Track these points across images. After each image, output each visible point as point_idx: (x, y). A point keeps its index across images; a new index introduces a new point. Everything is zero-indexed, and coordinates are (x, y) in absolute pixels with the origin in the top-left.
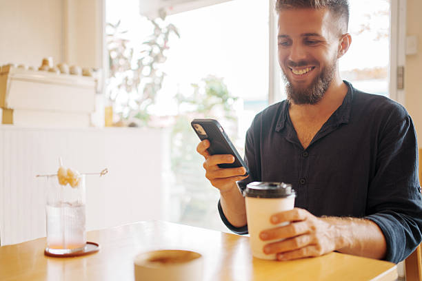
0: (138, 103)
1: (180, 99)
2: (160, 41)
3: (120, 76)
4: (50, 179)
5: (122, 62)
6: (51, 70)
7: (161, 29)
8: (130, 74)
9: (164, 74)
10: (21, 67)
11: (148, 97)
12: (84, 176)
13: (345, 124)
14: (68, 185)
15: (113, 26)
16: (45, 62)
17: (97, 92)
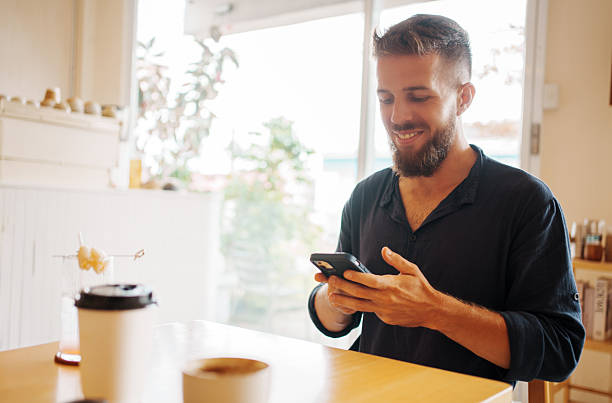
0: (176, 155)
1: (235, 152)
2: (211, 70)
3: (151, 117)
4: (66, 260)
5: (155, 96)
6: (58, 107)
7: (212, 55)
8: (165, 115)
9: (212, 116)
10: (15, 100)
11: (190, 149)
12: (112, 258)
13: (471, 204)
14: (92, 269)
15: (143, 46)
16: (49, 95)
17: (122, 140)
